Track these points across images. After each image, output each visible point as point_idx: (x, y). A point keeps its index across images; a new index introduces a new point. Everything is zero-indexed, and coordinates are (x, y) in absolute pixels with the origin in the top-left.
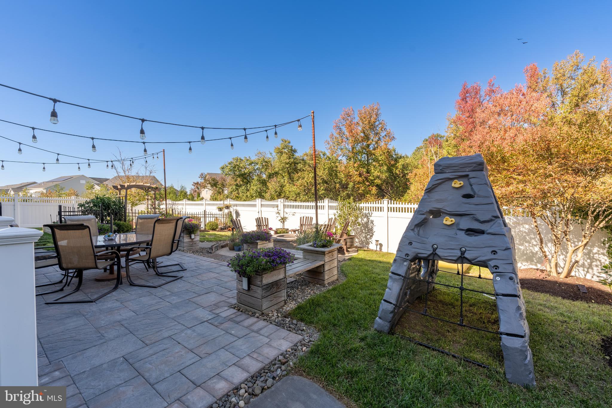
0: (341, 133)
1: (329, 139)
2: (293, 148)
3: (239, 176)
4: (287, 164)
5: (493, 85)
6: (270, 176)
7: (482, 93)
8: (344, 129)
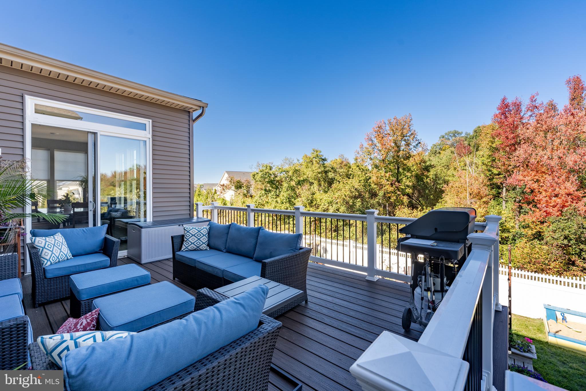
0: (373, 144)
1: (359, 149)
2: (323, 158)
3: (268, 182)
4: (319, 174)
5: (535, 101)
6: (299, 183)
7: (523, 108)
8: (376, 141)
